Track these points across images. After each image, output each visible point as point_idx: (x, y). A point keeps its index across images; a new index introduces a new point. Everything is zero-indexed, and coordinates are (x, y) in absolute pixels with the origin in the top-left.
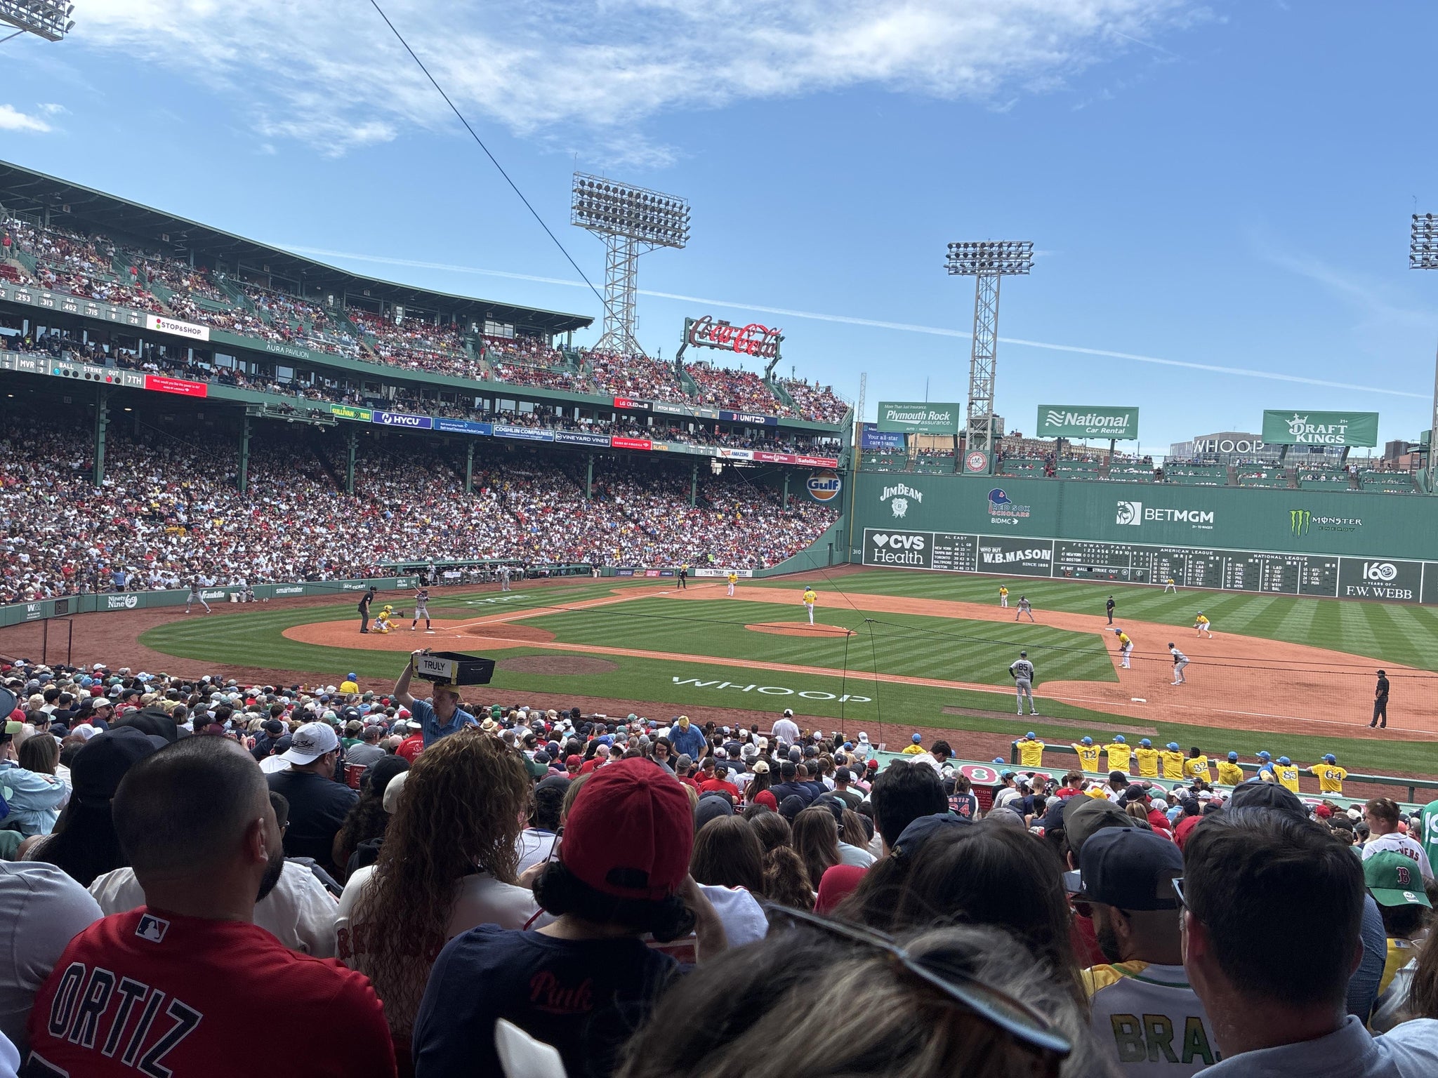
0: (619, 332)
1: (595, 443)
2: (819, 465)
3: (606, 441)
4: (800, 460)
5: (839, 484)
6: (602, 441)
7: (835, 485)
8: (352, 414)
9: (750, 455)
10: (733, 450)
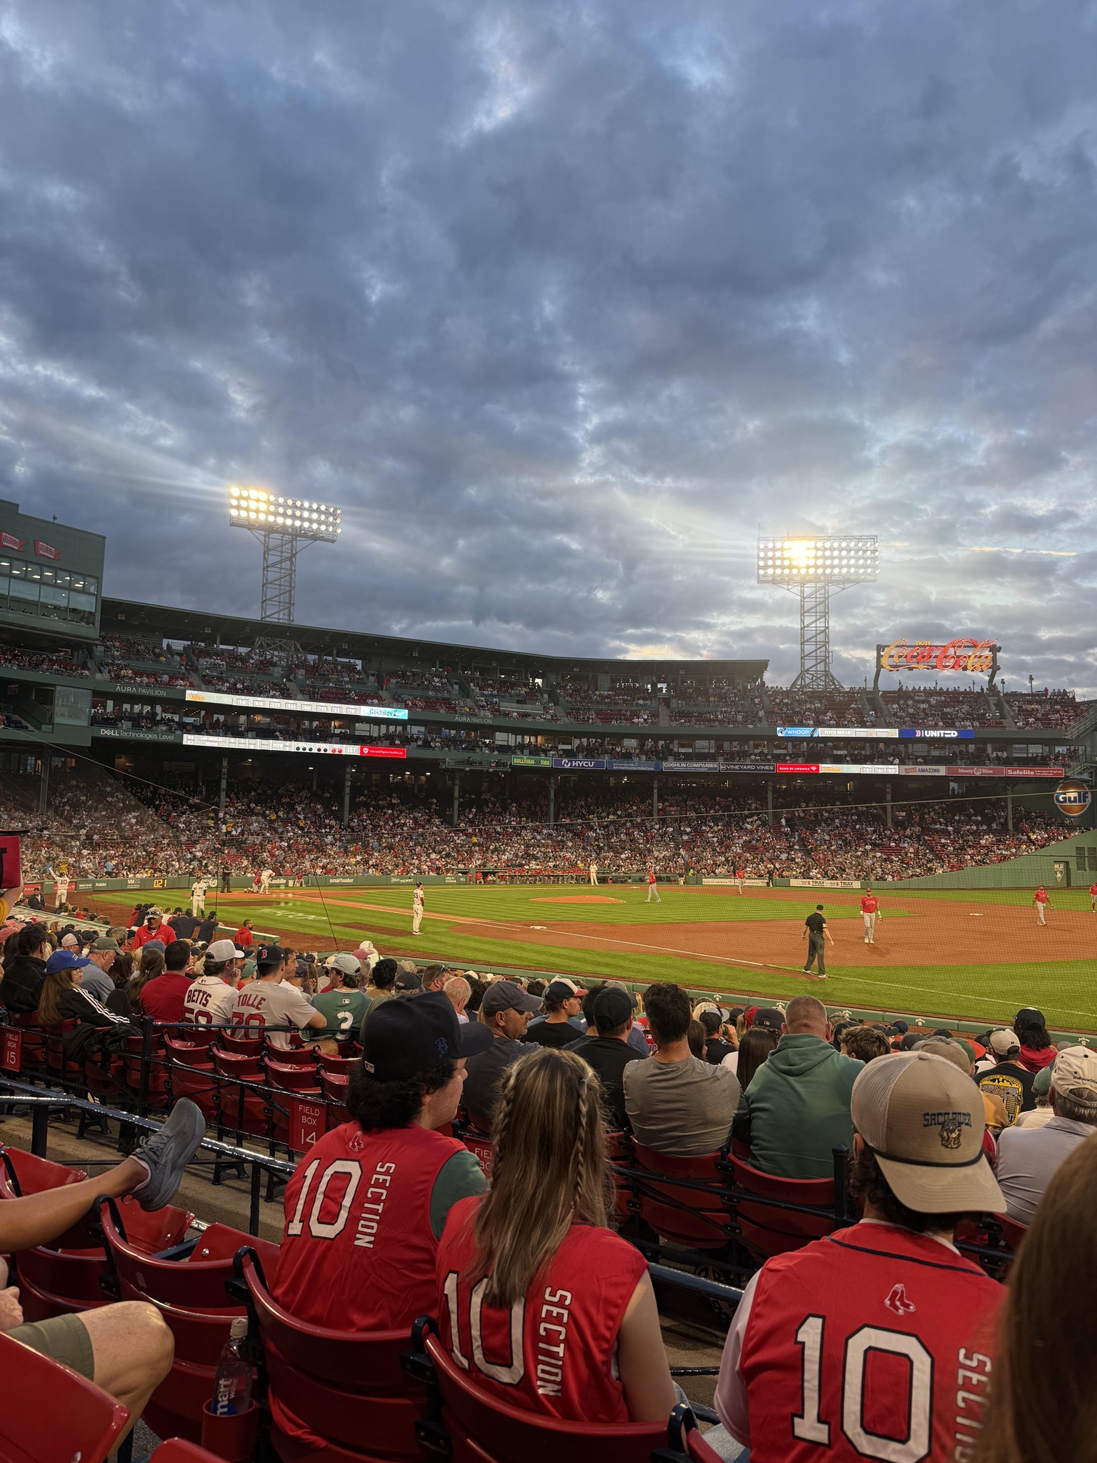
0: (814, 669)
1: (760, 770)
2: (1038, 775)
3: (772, 768)
4: (1010, 772)
5: (1089, 795)
6: (767, 768)
7: (1085, 798)
8: (533, 762)
9: (942, 771)
10: (918, 767)
